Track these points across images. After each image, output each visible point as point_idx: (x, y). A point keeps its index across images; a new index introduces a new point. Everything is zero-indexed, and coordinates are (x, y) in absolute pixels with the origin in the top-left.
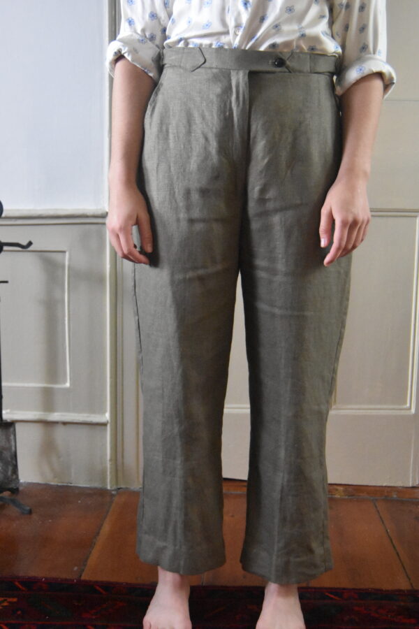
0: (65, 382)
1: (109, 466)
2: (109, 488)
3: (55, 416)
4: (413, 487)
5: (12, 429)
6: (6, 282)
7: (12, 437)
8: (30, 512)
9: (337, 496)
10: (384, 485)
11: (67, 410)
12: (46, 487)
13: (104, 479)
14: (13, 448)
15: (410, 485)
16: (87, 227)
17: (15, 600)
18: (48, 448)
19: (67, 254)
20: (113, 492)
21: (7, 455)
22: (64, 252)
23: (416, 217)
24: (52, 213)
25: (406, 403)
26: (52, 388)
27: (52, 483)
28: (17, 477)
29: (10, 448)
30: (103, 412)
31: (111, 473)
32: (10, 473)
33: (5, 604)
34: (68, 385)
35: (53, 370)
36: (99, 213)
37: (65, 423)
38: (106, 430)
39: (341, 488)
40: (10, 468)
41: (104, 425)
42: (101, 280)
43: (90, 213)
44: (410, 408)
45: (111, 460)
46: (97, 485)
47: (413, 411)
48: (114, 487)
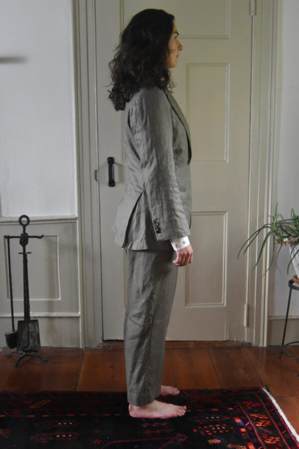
0: (59, 298)
1: (81, 337)
2: (81, 347)
3: (54, 314)
4: (226, 341)
5: (36, 323)
6: (30, 253)
7: (37, 326)
8: (46, 361)
9: (191, 347)
10: (213, 340)
11: (60, 311)
12: (52, 348)
13: (78, 343)
14: (37, 332)
15: (225, 340)
16: (67, 224)
17: (50, 401)
18: (51, 330)
19: (58, 238)
20: (84, 350)
21: (34, 335)
22: (56, 236)
23: (223, 214)
24: (50, 218)
25: (222, 301)
26: (52, 301)
27: (53, 346)
28: (40, 345)
29: (36, 332)
30: (77, 311)
31: (82, 340)
32: (36, 343)
33: (46, 403)
34: (60, 299)
35: (52, 292)
36: (73, 217)
37: (59, 318)
38: (79, 320)
39: (192, 343)
40: (37, 341)
41: (78, 318)
42: (75, 249)
43: (68, 218)
44: (223, 304)
45: (82, 334)
46: (75, 346)
47: (225, 305)
48: (84, 347)
